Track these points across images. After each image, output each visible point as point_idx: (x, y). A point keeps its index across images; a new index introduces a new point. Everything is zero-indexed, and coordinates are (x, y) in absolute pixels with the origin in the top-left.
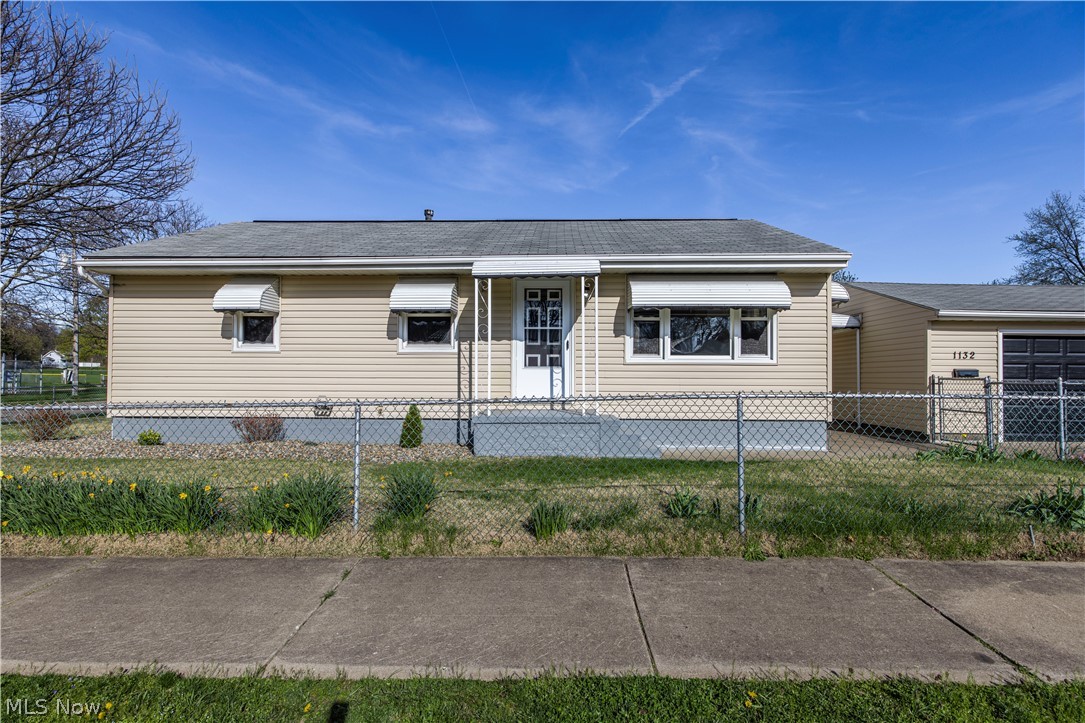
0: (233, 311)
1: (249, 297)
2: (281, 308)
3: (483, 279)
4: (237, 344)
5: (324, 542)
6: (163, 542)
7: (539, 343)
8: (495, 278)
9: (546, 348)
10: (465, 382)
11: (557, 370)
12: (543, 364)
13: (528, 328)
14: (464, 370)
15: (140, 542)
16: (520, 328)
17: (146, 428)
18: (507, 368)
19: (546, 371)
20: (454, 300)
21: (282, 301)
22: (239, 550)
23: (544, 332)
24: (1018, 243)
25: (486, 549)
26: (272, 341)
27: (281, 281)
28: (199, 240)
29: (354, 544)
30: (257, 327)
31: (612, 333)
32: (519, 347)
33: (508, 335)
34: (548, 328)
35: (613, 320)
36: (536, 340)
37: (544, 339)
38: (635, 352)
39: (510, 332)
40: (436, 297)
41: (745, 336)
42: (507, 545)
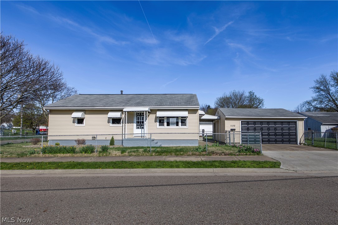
0: (75, 118)
1: (79, 115)
2: (85, 117)
3: (125, 112)
4: (76, 124)
5: (91, 155)
6: (68, 155)
7: (139, 124)
8: (127, 112)
9: (140, 125)
10: (124, 131)
11: (143, 129)
12: (140, 128)
13: (137, 121)
14: (123, 129)
15: (65, 155)
16: (135, 121)
17: (56, 142)
18: (132, 129)
19: (141, 129)
20: (121, 115)
21: (86, 115)
22: (79, 156)
23: (140, 122)
24: (312, 89)
25: (114, 155)
26: (83, 124)
27: (85, 111)
28: (67, 101)
29: (96, 155)
30: (80, 121)
31: (154, 122)
32: (135, 125)
33: (132, 122)
34: (141, 121)
35: (154, 119)
36: (139, 123)
37: (140, 123)
38: (159, 126)
39: (133, 122)
40: (117, 115)
41: (182, 122)
42: (117, 155)
